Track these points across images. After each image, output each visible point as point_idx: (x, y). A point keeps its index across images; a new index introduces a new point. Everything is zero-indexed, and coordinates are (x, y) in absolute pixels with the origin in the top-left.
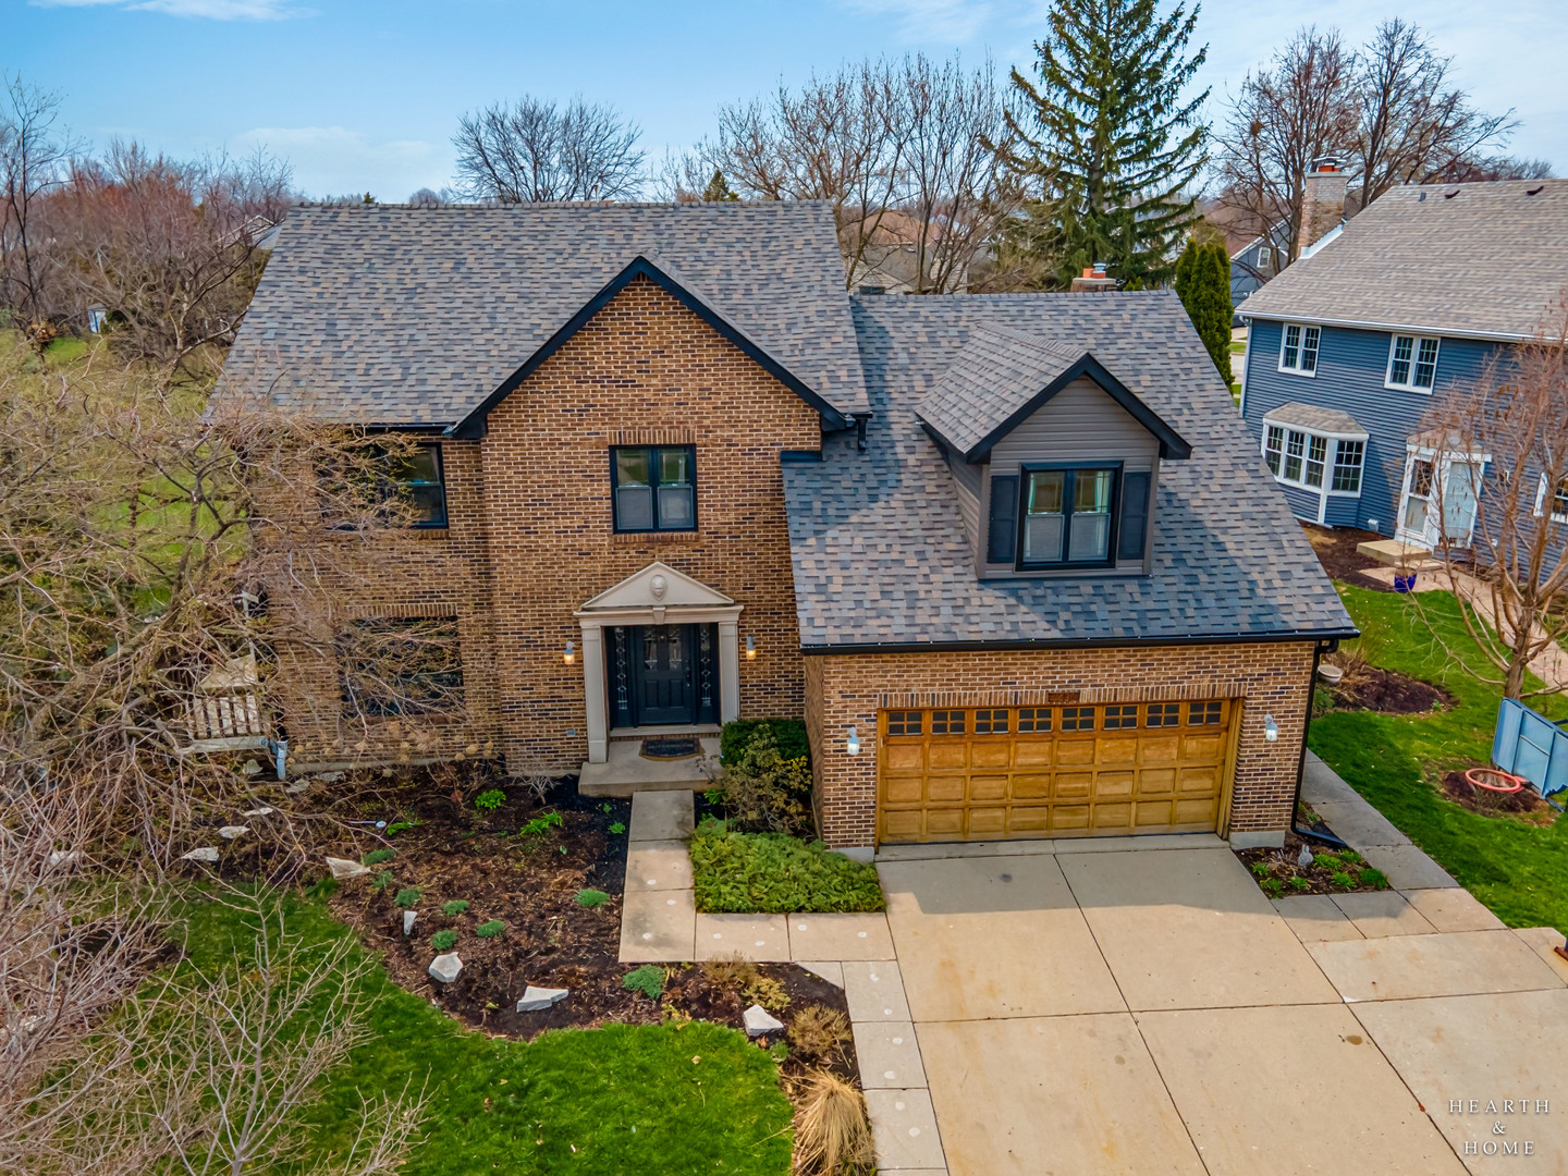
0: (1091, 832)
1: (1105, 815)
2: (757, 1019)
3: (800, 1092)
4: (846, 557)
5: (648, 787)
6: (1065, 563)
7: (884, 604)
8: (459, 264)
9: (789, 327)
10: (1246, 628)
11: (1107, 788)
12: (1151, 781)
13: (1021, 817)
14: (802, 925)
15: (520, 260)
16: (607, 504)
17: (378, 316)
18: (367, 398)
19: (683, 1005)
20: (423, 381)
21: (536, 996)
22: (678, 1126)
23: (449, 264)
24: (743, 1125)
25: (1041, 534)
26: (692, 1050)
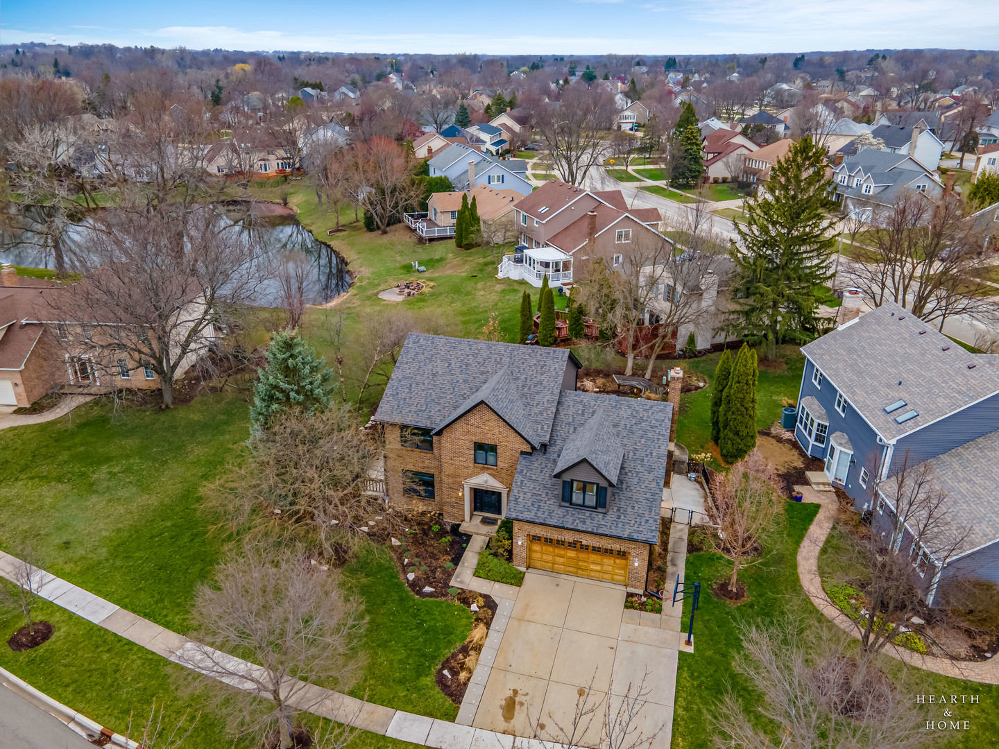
0: (589, 577)
1: (593, 574)
2: (474, 607)
3: (475, 626)
4: (526, 490)
5: (477, 534)
6: (583, 505)
7: (531, 508)
8: (450, 365)
9: (538, 404)
10: (626, 536)
11: (593, 567)
12: (605, 568)
13: (568, 569)
14: (497, 585)
15: (467, 365)
16: (473, 456)
17: (424, 384)
18: (415, 416)
19: (459, 599)
20: (430, 411)
21: (428, 589)
22: (447, 626)
23: (447, 365)
24: (460, 630)
25: (577, 497)
26: (456, 611)
